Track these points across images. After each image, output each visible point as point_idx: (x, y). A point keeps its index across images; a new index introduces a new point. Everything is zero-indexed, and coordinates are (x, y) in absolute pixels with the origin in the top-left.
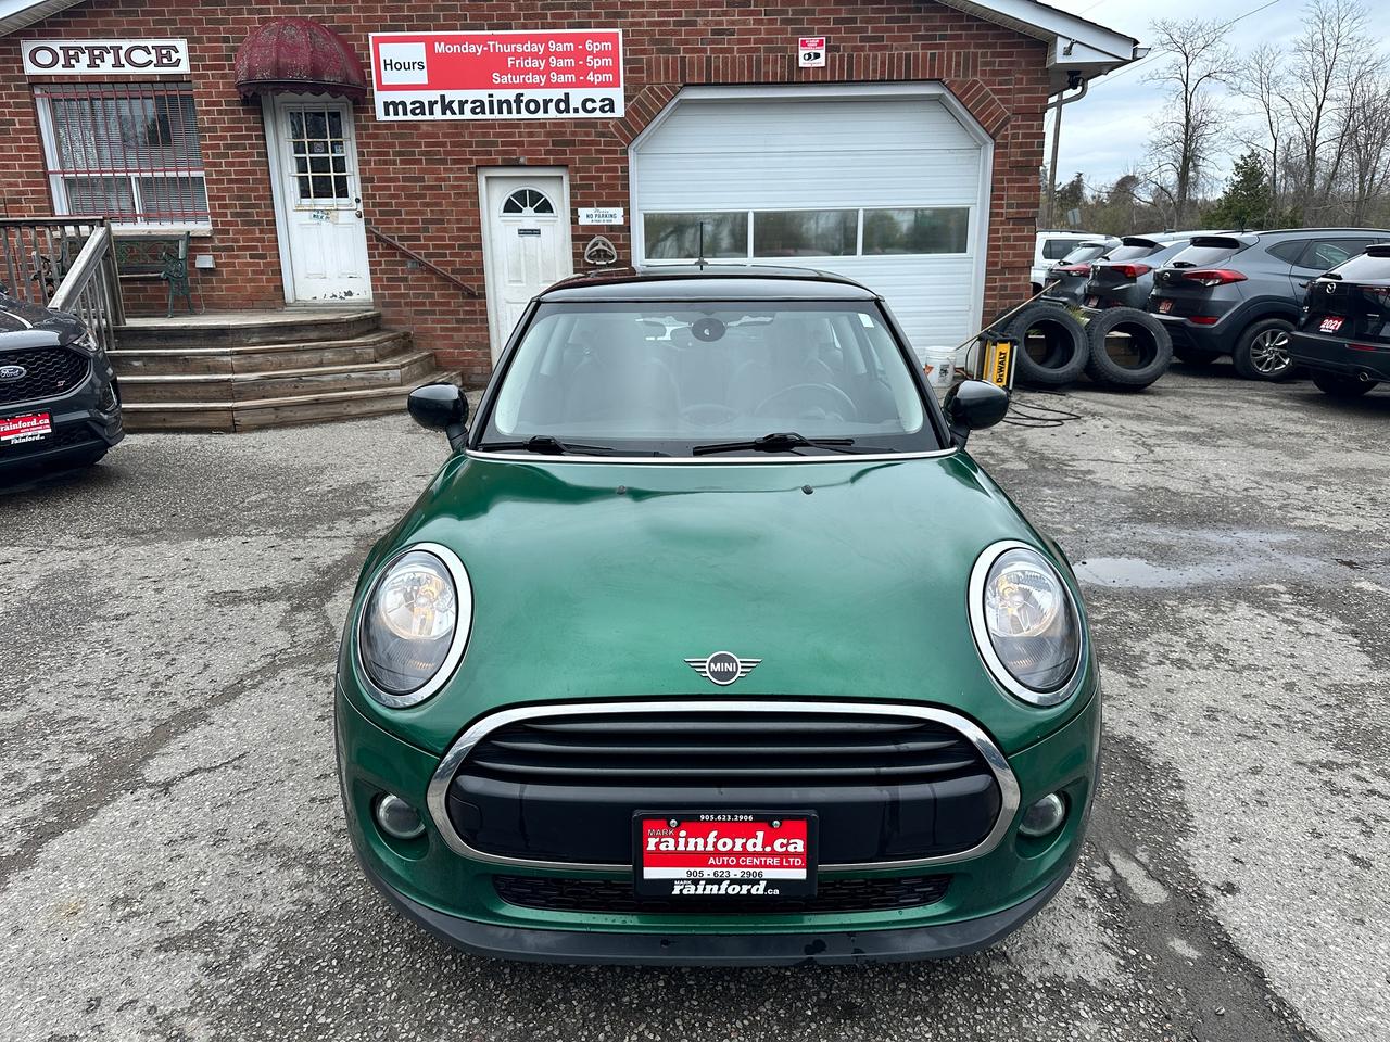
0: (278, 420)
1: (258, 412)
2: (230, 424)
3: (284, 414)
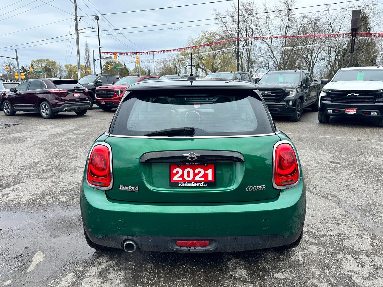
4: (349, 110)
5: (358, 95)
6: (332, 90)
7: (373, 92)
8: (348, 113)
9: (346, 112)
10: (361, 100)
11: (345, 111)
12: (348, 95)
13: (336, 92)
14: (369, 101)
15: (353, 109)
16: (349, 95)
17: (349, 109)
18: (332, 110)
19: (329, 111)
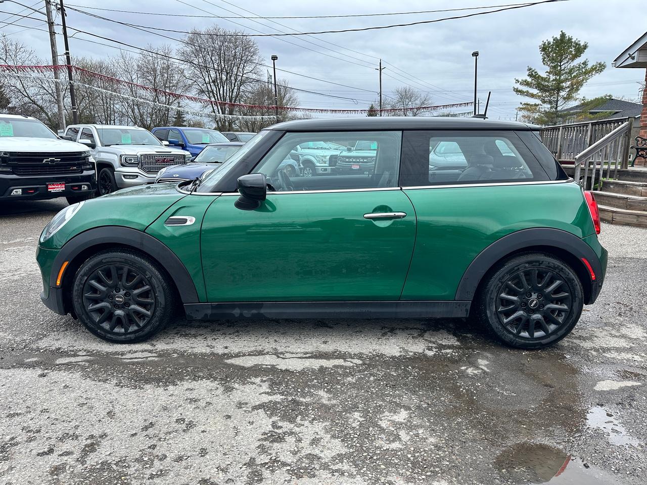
0: (637, 223)
1: (628, 216)
2: (611, 219)
3: (643, 220)
4: (54, 187)
5: (60, 161)
6: (12, 153)
7: (75, 155)
8: (52, 191)
9: (49, 190)
10: (64, 168)
11: (47, 188)
12: (44, 162)
13: (19, 156)
14: (75, 170)
15: (60, 184)
16: (46, 161)
17: (53, 185)
18: (20, 190)
19: (14, 193)
